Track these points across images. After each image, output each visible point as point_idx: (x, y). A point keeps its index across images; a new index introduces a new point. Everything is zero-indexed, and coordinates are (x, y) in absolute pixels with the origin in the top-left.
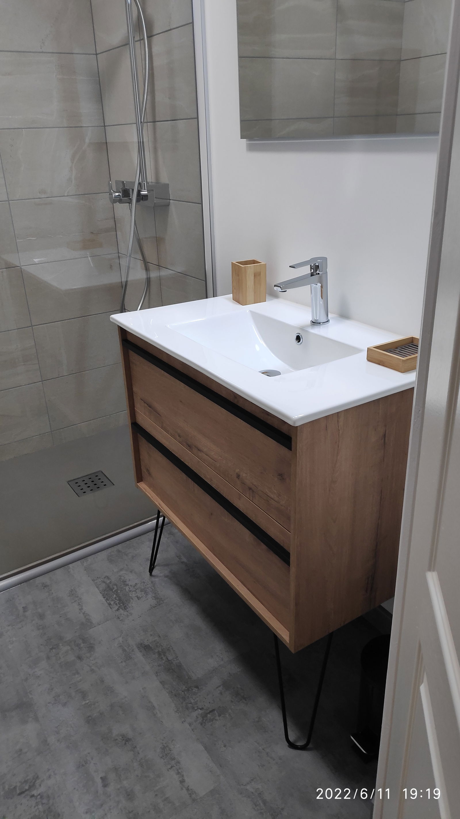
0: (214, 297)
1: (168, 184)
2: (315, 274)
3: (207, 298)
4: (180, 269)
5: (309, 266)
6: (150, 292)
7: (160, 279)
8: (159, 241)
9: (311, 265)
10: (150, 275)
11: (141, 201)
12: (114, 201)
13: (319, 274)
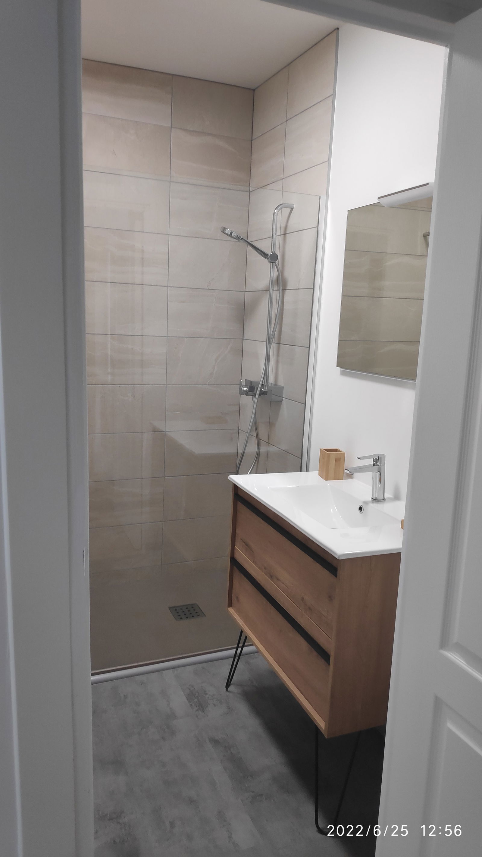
0: (306, 471)
1: (283, 387)
2: (376, 465)
3: (301, 471)
4: (284, 447)
5: (372, 459)
6: (258, 461)
7: (267, 454)
8: (271, 425)
9: (373, 459)
10: (260, 450)
11: (262, 395)
12: (242, 393)
13: (379, 465)
